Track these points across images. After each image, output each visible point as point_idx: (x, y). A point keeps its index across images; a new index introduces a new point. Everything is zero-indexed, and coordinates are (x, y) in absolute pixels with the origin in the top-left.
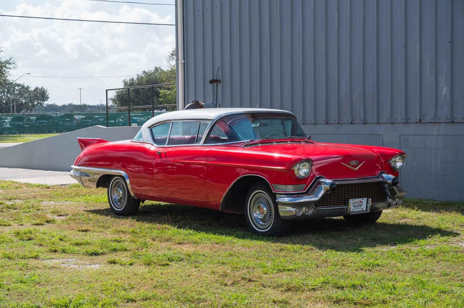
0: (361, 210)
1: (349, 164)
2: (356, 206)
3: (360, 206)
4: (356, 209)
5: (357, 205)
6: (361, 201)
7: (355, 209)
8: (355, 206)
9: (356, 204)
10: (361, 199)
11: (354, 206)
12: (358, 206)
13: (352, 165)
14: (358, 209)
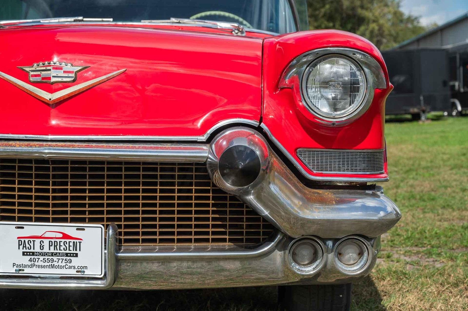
0: (72, 272)
1: (24, 77)
2: (41, 254)
3: (67, 255)
4: (39, 266)
5: (46, 250)
6: (66, 236)
7: (32, 266)
8: (33, 254)
9: (42, 247)
10: (70, 229)
11: (24, 254)
12: (52, 254)
13: (39, 79)
14: (53, 267)
